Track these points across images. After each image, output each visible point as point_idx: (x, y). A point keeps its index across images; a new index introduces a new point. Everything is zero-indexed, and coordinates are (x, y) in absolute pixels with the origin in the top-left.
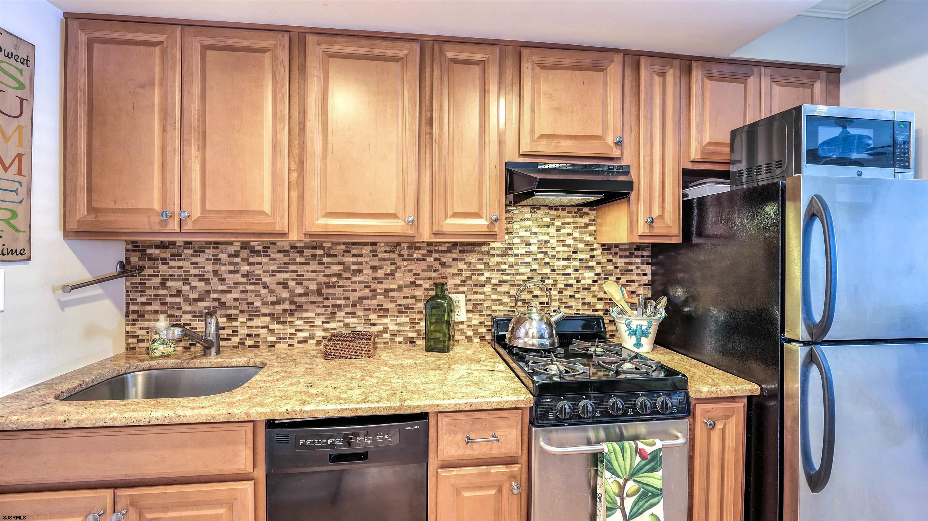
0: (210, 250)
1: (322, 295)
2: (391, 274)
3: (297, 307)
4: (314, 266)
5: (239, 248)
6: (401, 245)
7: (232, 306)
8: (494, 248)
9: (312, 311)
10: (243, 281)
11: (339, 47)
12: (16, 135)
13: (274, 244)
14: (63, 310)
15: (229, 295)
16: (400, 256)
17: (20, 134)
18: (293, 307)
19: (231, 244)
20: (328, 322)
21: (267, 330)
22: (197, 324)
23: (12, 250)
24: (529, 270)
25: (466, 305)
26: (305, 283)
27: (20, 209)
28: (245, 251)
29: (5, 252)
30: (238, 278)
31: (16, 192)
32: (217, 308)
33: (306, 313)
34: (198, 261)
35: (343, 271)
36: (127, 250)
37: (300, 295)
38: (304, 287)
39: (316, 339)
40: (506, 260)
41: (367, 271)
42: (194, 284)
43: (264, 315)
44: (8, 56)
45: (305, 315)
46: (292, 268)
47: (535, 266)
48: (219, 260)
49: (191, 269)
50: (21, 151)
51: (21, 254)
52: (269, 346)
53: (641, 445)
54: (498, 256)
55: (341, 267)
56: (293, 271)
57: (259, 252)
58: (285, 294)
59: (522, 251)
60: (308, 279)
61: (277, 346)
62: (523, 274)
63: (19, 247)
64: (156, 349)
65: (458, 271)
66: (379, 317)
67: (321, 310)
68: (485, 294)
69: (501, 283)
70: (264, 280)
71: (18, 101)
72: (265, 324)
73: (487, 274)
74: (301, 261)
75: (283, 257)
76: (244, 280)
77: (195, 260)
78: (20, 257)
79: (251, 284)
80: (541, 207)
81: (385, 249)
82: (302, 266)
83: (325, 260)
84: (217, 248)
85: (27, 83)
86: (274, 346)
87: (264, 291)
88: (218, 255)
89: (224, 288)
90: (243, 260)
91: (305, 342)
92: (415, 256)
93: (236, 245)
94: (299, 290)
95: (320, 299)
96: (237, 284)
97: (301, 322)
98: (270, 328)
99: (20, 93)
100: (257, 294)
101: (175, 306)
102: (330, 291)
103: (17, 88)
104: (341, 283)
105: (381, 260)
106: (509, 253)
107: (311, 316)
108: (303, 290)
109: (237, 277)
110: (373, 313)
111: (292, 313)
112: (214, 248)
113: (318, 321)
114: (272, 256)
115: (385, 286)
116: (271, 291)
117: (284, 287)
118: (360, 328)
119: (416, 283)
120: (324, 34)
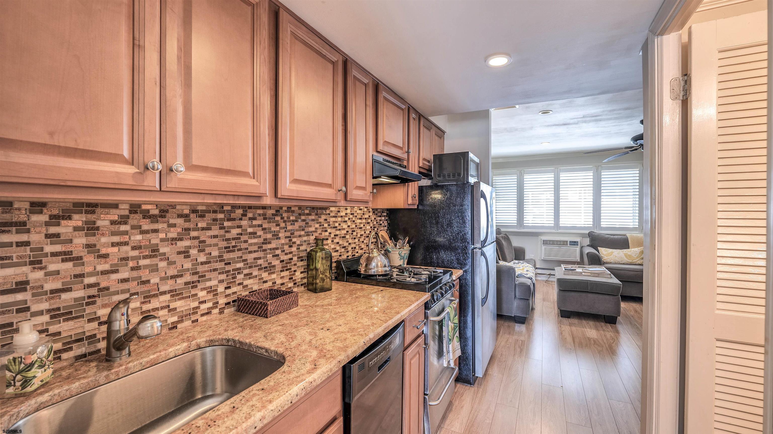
0: (80, 215)
1: (223, 260)
3: (200, 277)
4: (215, 231)
5: (127, 213)
6: (282, 209)
7: (120, 289)
8: (332, 211)
9: (215, 278)
10: (134, 255)
13: (173, 206)
15: (114, 277)
18: (196, 278)
19: (115, 206)
20: (229, 287)
21: (167, 310)
22: (60, 327)
24: (347, 226)
26: (208, 250)
28: (136, 216)
30: (127, 252)
32: (94, 296)
33: (209, 282)
34: (59, 232)
35: (241, 234)
37: (202, 263)
38: (206, 254)
39: (219, 307)
40: (337, 220)
41: (260, 233)
42: (52, 267)
43: (164, 293)
45: (208, 284)
46: (194, 234)
47: (349, 223)
48: (98, 229)
49: (47, 244)
52: (170, 329)
54: (334, 217)
55: (239, 231)
56: (195, 238)
57: (154, 216)
58: (188, 265)
60: (210, 246)
61: (179, 326)
62: (344, 229)
64: (35, 377)
66: (269, 274)
68: (328, 245)
69: (336, 236)
70: (162, 250)
72: (164, 304)
74: (203, 226)
75: (183, 222)
76: (136, 253)
77: (53, 230)
79: (145, 257)
81: (272, 213)
82: (204, 231)
83: (226, 224)
84: (93, 212)
86: (176, 327)
87: (162, 265)
88: (94, 223)
89: (107, 267)
90: (133, 227)
91: (208, 313)
92: (291, 218)
93: (123, 208)
94: (202, 258)
95: (221, 265)
96: (126, 259)
97: (204, 293)
98: (171, 307)
100: (154, 269)
101: (15, 308)
102: (232, 255)
104: (240, 246)
105: (269, 222)
106: (338, 215)
107: (214, 284)
108: (205, 257)
109: (126, 250)
110: (265, 271)
111: (194, 284)
112: (87, 212)
114: (172, 221)
116: (171, 263)
117: (185, 257)
118: (255, 288)
119: (293, 241)
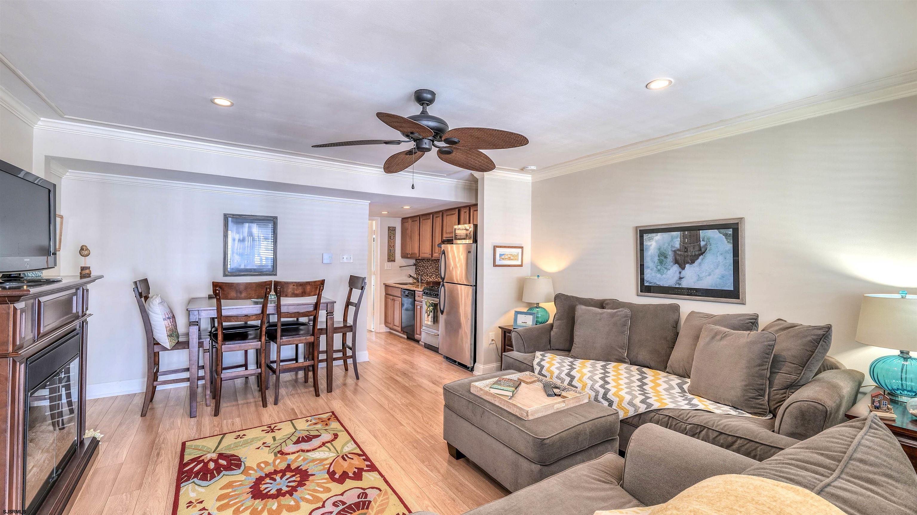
11: (424, 217)
12: (393, 242)
27: (394, 254)
29: (392, 260)
31: (393, 251)
36: (415, 260)
44: (392, 230)
50: (394, 244)
63: (394, 259)
71: (393, 237)
85: (395, 233)
99: (394, 235)
120: (423, 215)
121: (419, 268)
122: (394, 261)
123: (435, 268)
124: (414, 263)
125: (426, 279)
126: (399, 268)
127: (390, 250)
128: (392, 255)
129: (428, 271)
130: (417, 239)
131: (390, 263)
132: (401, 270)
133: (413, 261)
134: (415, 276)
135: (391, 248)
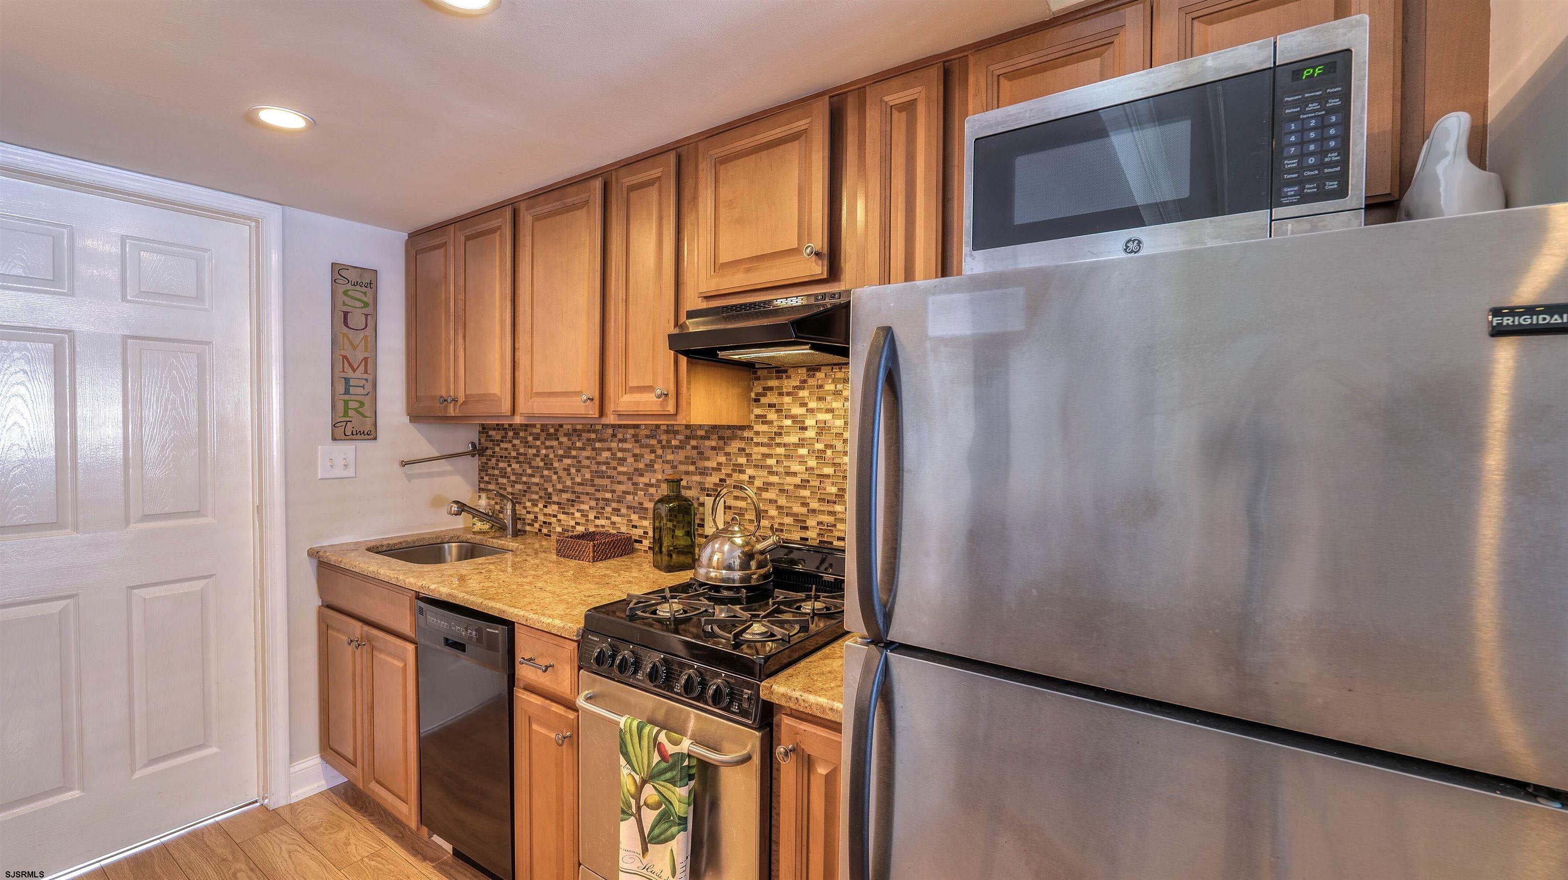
0: (522, 432)
1: (595, 486)
2: (650, 466)
3: (577, 497)
4: (589, 451)
5: (540, 431)
6: (660, 428)
7: (535, 490)
8: (758, 434)
9: (587, 503)
10: (542, 465)
11: (542, 208)
12: (363, 343)
13: (562, 426)
14: (409, 481)
15: (533, 480)
16: (660, 442)
17: (366, 341)
18: (574, 497)
19: (535, 426)
23: (360, 431)
24: (804, 468)
25: (725, 513)
26: (583, 471)
27: (367, 401)
28: (543, 434)
29: (354, 433)
31: (363, 387)
33: (583, 505)
34: (516, 444)
35: (611, 458)
36: (480, 432)
37: (579, 484)
38: (582, 475)
40: (773, 452)
41: (630, 460)
43: (554, 503)
44: (354, 285)
45: (582, 507)
46: (573, 453)
47: (812, 463)
48: (528, 443)
49: (512, 451)
50: (366, 355)
51: (368, 435)
53: (662, 738)
54: (762, 445)
55: (609, 454)
56: (574, 457)
57: (552, 435)
58: (569, 482)
59: (793, 439)
60: (584, 467)
62: (795, 474)
63: (368, 427)
65: (717, 465)
66: (640, 518)
67: (593, 503)
69: (766, 487)
70: (555, 465)
71: (364, 317)
73: (750, 472)
74: (579, 446)
75: (567, 440)
77: (514, 442)
78: (369, 437)
79: (547, 469)
80: (822, 367)
81: (646, 433)
82: (580, 451)
83: (598, 445)
85: (371, 302)
87: (555, 477)
88: (527, 438)
89: (530, 471)
92: (674, 443)
93: (538, 427)
94: (578, 478)
95: (593, 490)
96: (538, 468)
99: (365, 311)
102: (601, 482)
103: (362, 308)
104: (609, 472)
105: (642, 446)
106: (778, 441)
108: (581, 479)
109: (538, 461)
111: (573, 503)
112: (525, 431)
113: (591, 516)
114: (561, 439)
115: (645, 480)
116: (560, 478)
117: (568, 474)
118: (624, 529)
120: (534, 196)
121: (501, 465)
122: (371, 435)
123: (594, 467)
124: (473, 445)
125: (541, 518)
126: (397, 467)
127: (347, 380)
128: (356, 405)
129: (548, 479)
130: (502, 322)
131: (348, 449)
132: (410, 477)
133: (464, 438)
134: (483, 503)
135: (350, 374)
